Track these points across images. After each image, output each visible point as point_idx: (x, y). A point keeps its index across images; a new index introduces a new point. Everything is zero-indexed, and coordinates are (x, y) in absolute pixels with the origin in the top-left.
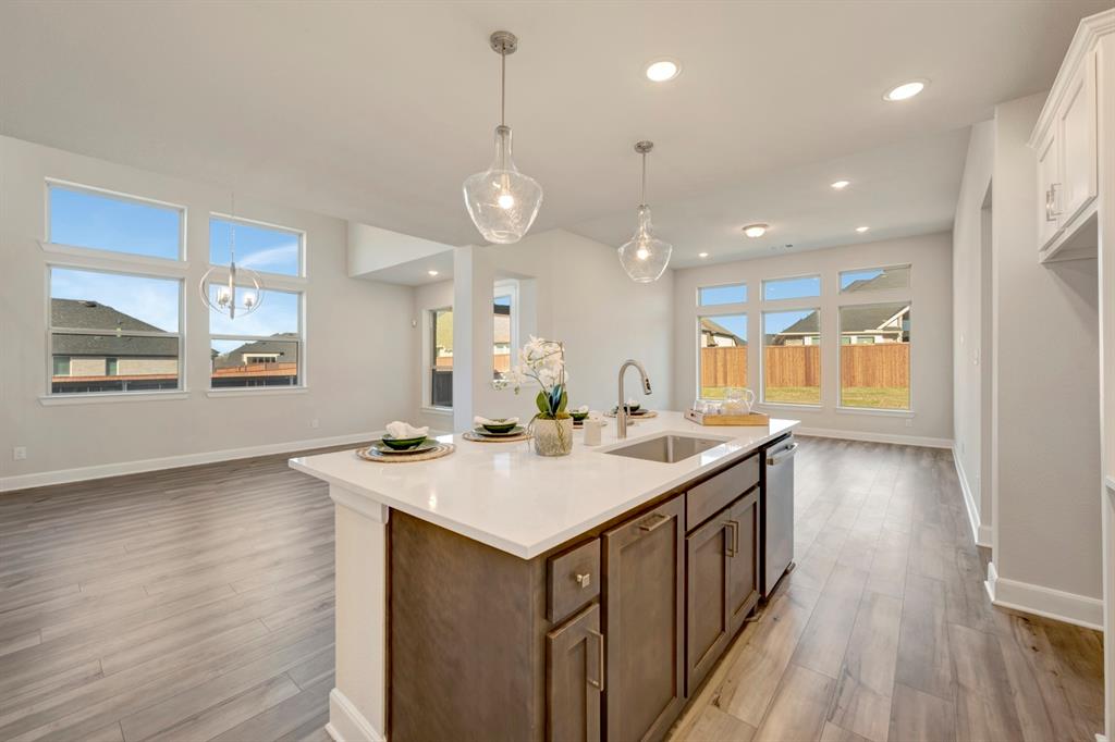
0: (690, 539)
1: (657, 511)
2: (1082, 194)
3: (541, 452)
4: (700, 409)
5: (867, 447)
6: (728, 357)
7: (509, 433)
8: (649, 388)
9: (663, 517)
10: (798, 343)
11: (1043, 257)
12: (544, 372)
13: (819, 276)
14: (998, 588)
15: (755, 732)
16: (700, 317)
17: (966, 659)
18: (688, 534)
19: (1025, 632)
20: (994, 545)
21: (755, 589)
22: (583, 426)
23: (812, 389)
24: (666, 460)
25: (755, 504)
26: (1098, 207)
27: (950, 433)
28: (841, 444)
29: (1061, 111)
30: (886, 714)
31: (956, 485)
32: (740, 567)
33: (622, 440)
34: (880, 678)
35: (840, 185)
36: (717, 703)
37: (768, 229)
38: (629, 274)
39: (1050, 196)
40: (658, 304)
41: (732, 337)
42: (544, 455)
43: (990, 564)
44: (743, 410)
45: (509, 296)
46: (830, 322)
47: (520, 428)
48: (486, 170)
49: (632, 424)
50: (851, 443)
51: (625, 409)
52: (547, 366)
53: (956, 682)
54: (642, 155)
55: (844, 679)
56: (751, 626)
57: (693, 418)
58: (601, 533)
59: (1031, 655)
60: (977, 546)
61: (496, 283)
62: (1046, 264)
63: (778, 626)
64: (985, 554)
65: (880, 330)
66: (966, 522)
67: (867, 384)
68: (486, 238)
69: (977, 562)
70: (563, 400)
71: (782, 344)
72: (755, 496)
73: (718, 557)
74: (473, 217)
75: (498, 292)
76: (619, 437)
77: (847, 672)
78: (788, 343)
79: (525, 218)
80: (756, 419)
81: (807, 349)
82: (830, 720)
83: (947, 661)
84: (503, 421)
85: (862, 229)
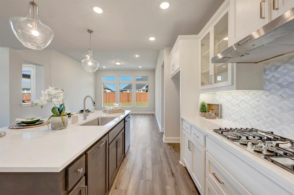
0: (110, 146)
1: (101, 141)
2: (178, 67)
3: (54, 129)
4: (107, 109)
5: (141, 115)
6: (110, 95)
7: (36, 123)
8: (95, 104)
9: (103, 142)
10: (126, 92)
11: (171, 77)
12: (54, 100)
13: (132, 76)
14: (165, 140)
15: (126, 191)
16: (103, 84)
17: (162, 155)
18: (109, 145)
19: (169, 146)
20: (164, 132)
21: (123, 154)
22: (71, 117)
23: (129, 103)
24: (99, 125)
25: (123, 133)
26: (180, 69)
27: (154, 110)
28: (136, 115)
29: (175, 51)
30: (151, 172)
31: (156, 121)
32: (120, 149)
33: (85, 121)
34: (149, 165)
35: (137, 56)
36: (116, 188)
37: (121, 63)
38: (86, 69)
39: (173, 66)
40: (91, 79)
41: (110, 90)
42: (56, 130)
43: (164, 135)
44: (119, 109)
45: (30, 71)
46: (134, 87)
47: (41, 121)
48: (24, 17)
49: (88, 115)
50: (138, 114)
51: (86, 110)
52: (57, 98)
53: (161, 160)
54: (89, 33)
55: (143, 168)
56: (122, 164)
57: (105, 112)
58: (85, 153)
59: (170, 150)
60: (161, 132)
61: (23, 65)
62: (171, 78)
63: (128, 161)
64: (162, 133)
65: (142, 89)
66: (159, 128)
67: (140, 101)
68: (24, 45)
69: (161, 135)
70: (64, 109)
71: (122, 92)
72: (123, 130)
73: (116, 149)
74: (16, 35)
75: (24, 69)
76: (84, 120)
77: (143, 166)
78: (124, 92)
79: (45, 42)
80: (122, 111)
81: (128, 93)
82: (141, 179)
83: (159, 157)
84: (33, 119)
85: (140, 67)
